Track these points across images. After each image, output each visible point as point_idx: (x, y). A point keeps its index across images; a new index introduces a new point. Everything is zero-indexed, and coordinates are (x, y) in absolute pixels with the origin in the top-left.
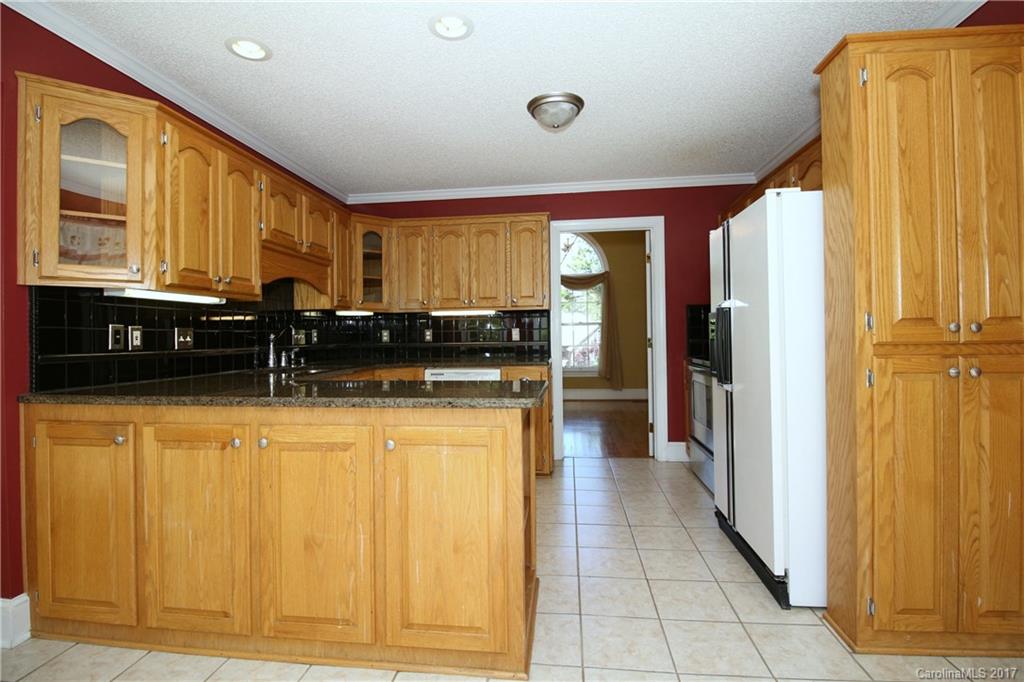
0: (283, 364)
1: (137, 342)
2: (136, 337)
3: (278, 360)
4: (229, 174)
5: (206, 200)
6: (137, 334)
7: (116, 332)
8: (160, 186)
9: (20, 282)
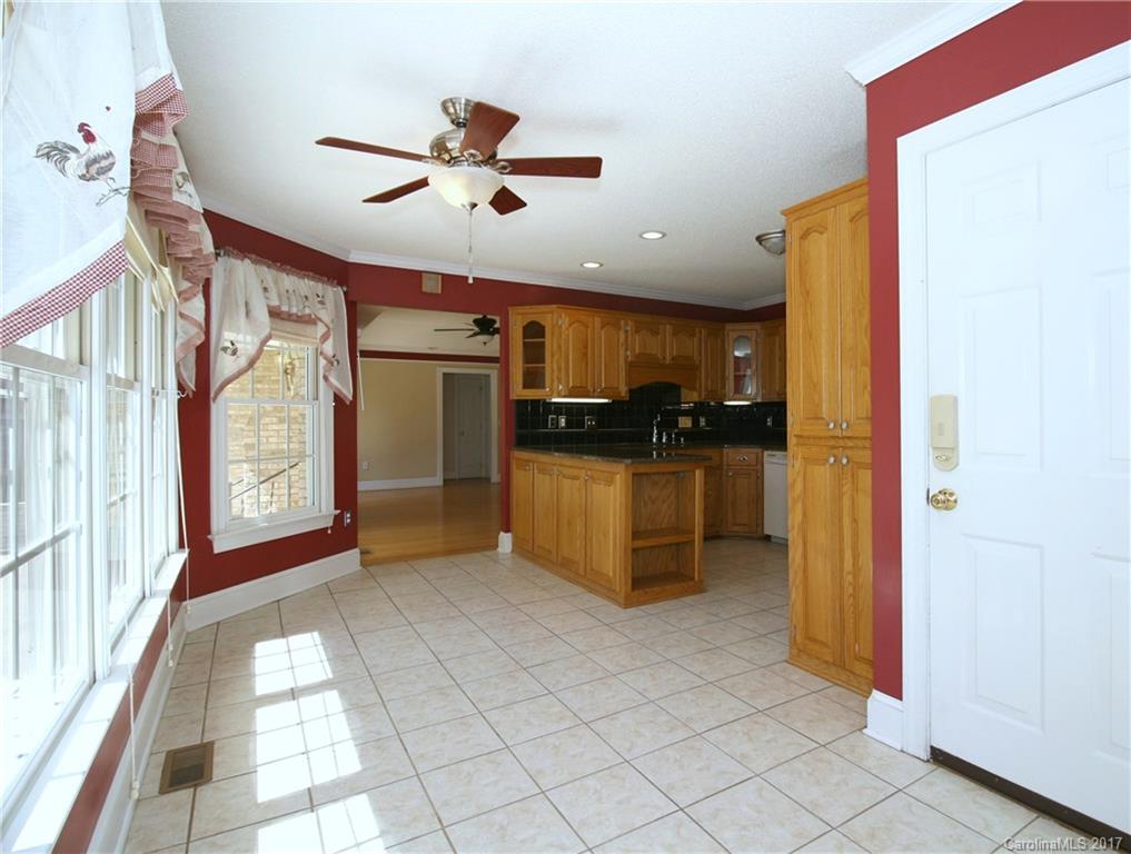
0: (664, 440)
1: (563, 425)
2: (563, 422)
3: (660, 438)
4: (602, 328)
5: (586, 347)
6: (563, 420)
7: (552, 419)
8: (560, 347)
9: (511, 398)
